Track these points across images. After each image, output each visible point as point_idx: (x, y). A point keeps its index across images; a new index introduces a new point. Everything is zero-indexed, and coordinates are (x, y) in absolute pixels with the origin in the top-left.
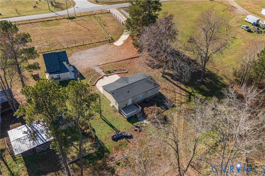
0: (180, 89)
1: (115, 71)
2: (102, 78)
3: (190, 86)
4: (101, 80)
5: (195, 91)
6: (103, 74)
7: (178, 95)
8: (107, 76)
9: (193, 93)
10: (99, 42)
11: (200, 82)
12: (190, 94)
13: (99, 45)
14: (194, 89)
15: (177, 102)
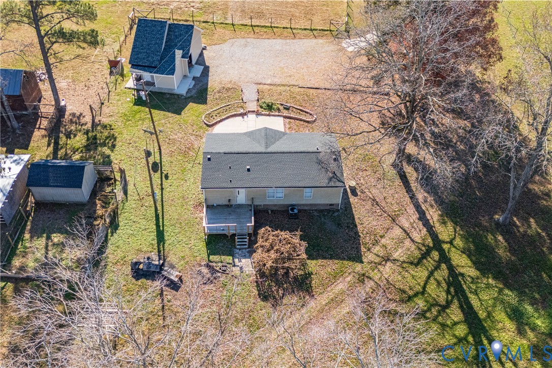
0: (420, 219)
1: (287, 109)
2: (242, 115)
3: (456, 223)
5: (458, 242)
6: (253, 106)
7: (397, 232)
8: (258, 114)
9: (446, 247)
10: (311, 30)
11: (497, 224)
12: (438, 243)
13: (306, 37)
14: (462, 236)
15: (376, 249)
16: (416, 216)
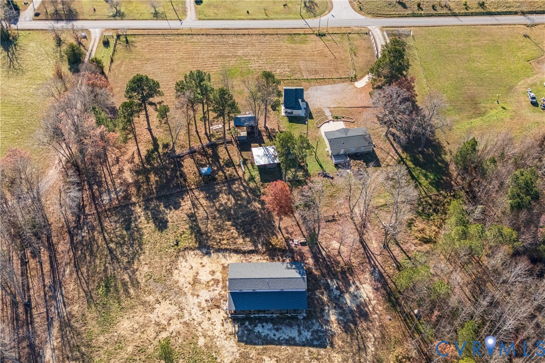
0: (396, 152)
1: (343, 118)
2: (328, 122)
3: (407, 153)
4: (327, 123)
5: (408, 158)
6: (330, 118)
7: (390, 157)
8: (333, 121)
9: (405, 160)
10: (341, 78)
11: (420, 151)
12: (402, 159)
13: (339, 82)
14: (409, 156)
15: (385, 163)
16: (394, 152)
